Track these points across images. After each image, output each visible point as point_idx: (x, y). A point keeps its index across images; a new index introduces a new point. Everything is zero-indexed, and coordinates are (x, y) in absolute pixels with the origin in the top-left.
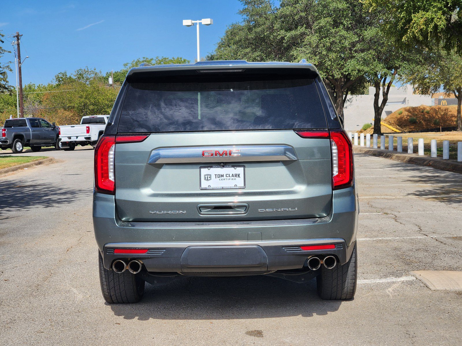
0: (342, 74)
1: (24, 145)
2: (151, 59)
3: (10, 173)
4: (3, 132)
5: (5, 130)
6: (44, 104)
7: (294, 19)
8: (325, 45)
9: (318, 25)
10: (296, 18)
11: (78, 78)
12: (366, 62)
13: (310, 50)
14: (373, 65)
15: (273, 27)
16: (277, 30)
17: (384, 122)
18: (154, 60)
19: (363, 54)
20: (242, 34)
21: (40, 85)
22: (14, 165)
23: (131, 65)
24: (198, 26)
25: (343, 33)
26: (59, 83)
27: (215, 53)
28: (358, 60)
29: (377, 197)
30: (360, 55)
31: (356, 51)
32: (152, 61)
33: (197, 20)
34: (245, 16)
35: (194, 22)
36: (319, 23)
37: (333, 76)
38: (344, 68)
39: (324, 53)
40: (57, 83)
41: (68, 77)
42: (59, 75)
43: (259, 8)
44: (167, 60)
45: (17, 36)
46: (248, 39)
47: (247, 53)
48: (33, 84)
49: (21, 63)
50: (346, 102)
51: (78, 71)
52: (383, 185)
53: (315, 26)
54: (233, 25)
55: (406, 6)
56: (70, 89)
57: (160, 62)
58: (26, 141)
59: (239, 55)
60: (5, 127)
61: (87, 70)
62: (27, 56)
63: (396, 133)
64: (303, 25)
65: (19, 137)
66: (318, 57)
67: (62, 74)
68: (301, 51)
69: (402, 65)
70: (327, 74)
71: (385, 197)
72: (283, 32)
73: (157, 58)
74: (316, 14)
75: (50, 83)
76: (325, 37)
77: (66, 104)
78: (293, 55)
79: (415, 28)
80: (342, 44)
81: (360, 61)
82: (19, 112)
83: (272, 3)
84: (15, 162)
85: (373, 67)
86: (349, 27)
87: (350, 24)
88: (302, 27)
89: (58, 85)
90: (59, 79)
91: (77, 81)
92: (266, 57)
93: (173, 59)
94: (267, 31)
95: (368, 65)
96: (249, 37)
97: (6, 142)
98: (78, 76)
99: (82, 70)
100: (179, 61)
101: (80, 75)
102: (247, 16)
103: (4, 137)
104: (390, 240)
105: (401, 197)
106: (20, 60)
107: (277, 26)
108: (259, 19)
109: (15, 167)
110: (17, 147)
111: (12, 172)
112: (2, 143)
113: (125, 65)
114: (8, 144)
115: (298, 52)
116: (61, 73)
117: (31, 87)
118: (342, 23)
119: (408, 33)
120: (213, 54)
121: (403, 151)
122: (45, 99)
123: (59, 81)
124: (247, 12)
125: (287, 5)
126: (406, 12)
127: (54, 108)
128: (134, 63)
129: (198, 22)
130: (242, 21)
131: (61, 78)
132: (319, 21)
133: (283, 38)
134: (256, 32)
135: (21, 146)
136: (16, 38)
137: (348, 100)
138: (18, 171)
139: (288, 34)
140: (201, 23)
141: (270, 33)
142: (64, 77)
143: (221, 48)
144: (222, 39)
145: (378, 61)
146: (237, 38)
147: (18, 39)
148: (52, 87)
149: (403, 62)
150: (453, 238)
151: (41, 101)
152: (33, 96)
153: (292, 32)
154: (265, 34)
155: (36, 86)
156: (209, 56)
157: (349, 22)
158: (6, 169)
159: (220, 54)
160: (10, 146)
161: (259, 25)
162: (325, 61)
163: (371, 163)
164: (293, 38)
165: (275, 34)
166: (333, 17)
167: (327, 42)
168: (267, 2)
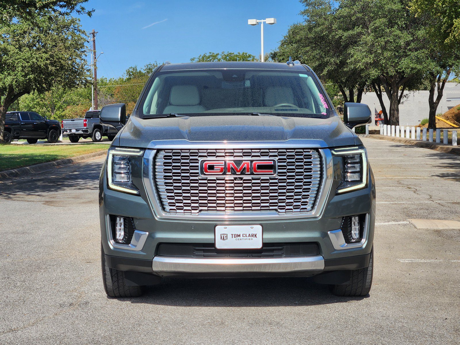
0: (397, 71)
1: (102, 135)
2: (217, 54)
3: (97, 157)
4: (85, 122)
5: (86, 121)
6: (115, 97)
7: (352, 20)
8: (380, 44)
9: (373, 26)
10: (353, 18)
11: (148, 72)
12: (419, 61)
13: (366, 48)
14: (426, 63)
15: (332, 27)
16: (336, 30)
17: (442, 117)
18: (220, 55)
19: (416, 53)
20: (303, 34)
21: (111, 79)
22: (99, 150)
23: (198, 60)
24: (262, 25)
25: (398, 32)
26: (130, 77)
27: (277, 50)
28: (412, 58)
29: (407, 177)
30: (414, 54)
31: (410, 50)
32: (218, 56)
33: (261, 20)
34: (306, 17)
35: (258, 21)
36: (374, 23)
37: (387, 73)
38: (398, 66)
39: (380, 51)
40: (128, 77)
41: (138, 71)
42: (130, 69)
43: (319, 9)
44: (233, 55)
45: (93, 33)
46: (308, 39)
47: (307, 52)
48: (105, 78)
49: (96, 59)
50: (402, 97)
51: (147, 66)
52: (418, 169)
53: (371, 26)
54: (294, 25)
55: (448, 12)
56: (140, 82)
57: (226, 57)
58: (104, 130)
59: (300, 54)
60: (85, 118)
61: (155, 64)
62: (102, 52)
63: (454, 128)
64: (359, 26)
65: (97, 127)
66: (373, 55)
67: (133, 69)
68: (357, 50)
69: (455, 63)
70: (382, 72)
71: (414, 177)
72: (340, 31)
73: (223, 53)
74: (372, 15)
75: (121, 77)
76: (380, 37)
77: (136, 97)
78: (350, 54)
79: (456, 32)
80: (397, 43)
81: (414, 59)
82: (94, 104)
83: (331, 4)
84: (99, 148)
85: (425, 65)
86: (404, 27)
87: (405, 24)
88: (358, 28)
89: (129, 79)
90: (130, 73)
91: (147, 75)
92: (325, 55)
93: (238, 54)
94: (326, 31)
95: (421, 63)
96: (309, 36)
97: (87, 131)
98: (148, 70)
99: (151, 65)
100: (244, 56)
101: (150, 69)
102: (308, 16)
103: (85, 127)
104: (403, 204)
105: (428, 178)
106: (95, 55)
107: (335, 26)
108: (319, 20)
109: (100, 152)
110: (96, 136)
111: (99, 157)
112: (83, 132)
113: (192, 60)
114: (88, 133)
115: (355, 51)
116: (132, 67)
117: (103, 81)
118: (397, 23)
119: (450, 36)
120: (276, 51)
121: (448, 143)
122: (116, 92)
123: (130, 75)
124: (308, 13)
125: (345, 7)
126: (449, 17)
127: (125, 101)
128: (201, 57)
129: (262, 21)
130: (303, 22)
131: (132, 72)
132: (375, 22)
133: (340, 38)
134: (316, 32)
135: (100, 136)
136: (92, 35)
137: (405, 96)
138: (102, 156)
139: (346, 34)
140: (265, 22)
141: (329, 33)
142: (134, 72)
143: (284, 46)
144: (285, 37)
145: (431, 59)
146: (298, 38)
147: (94, 36)
148: (122, 81)
149: (456, 60)
150: (453, 203)
151: (112, 94)
152: (106, 89)
153: (349, 32)
154: (324, 33)
155: (108, 79)
156: (273, 53)
157: (403, 23)
158: (94, 154)
159: (283, 51)
160: (90, 136)
161: (319, 25)
162: (380, 60)
163: (416, 153)
164: (350, 37)
165: (334, 34)
166: (388, 17)
167: (382, 41)
168: (327, 4)
